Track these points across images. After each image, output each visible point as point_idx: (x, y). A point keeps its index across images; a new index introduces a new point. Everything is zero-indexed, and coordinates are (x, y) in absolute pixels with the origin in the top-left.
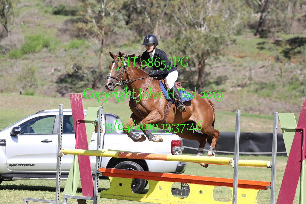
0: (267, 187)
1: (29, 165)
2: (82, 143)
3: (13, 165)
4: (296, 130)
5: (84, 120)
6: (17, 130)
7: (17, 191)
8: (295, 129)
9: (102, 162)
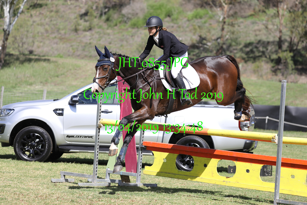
1: (87, 136)
2: (127, 113)
3: (71, 136)
6: (75, 99)
7: (73, 164)
9: (165, 135)
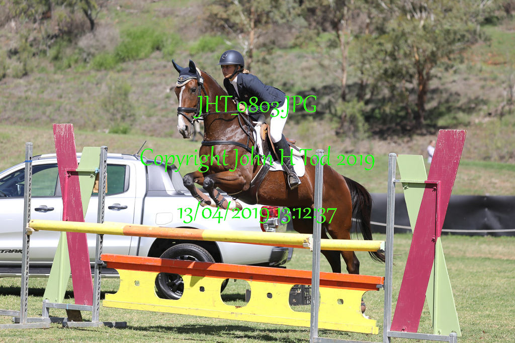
0: (377, 286)
1: (13, 251)
2: (74, 211)
4: (425, 185)
5: (77, 170)
8: (424, 182)
9: (141, 245)
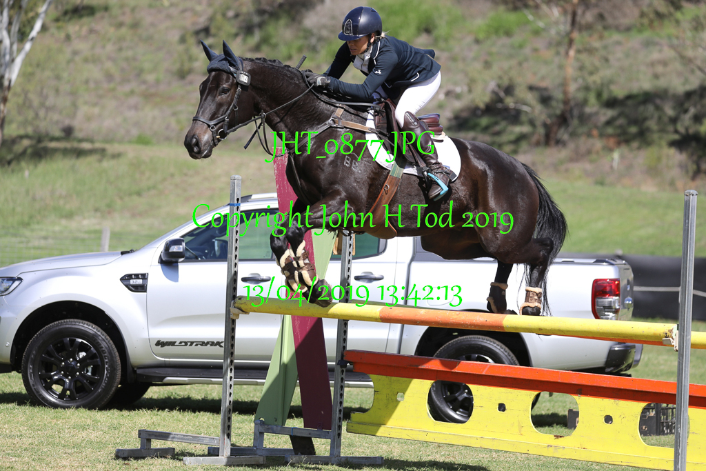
3: (167, 342)
6: (174, 249)
7: (175, 413)
